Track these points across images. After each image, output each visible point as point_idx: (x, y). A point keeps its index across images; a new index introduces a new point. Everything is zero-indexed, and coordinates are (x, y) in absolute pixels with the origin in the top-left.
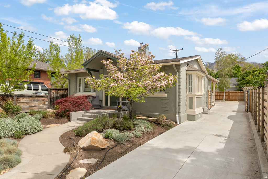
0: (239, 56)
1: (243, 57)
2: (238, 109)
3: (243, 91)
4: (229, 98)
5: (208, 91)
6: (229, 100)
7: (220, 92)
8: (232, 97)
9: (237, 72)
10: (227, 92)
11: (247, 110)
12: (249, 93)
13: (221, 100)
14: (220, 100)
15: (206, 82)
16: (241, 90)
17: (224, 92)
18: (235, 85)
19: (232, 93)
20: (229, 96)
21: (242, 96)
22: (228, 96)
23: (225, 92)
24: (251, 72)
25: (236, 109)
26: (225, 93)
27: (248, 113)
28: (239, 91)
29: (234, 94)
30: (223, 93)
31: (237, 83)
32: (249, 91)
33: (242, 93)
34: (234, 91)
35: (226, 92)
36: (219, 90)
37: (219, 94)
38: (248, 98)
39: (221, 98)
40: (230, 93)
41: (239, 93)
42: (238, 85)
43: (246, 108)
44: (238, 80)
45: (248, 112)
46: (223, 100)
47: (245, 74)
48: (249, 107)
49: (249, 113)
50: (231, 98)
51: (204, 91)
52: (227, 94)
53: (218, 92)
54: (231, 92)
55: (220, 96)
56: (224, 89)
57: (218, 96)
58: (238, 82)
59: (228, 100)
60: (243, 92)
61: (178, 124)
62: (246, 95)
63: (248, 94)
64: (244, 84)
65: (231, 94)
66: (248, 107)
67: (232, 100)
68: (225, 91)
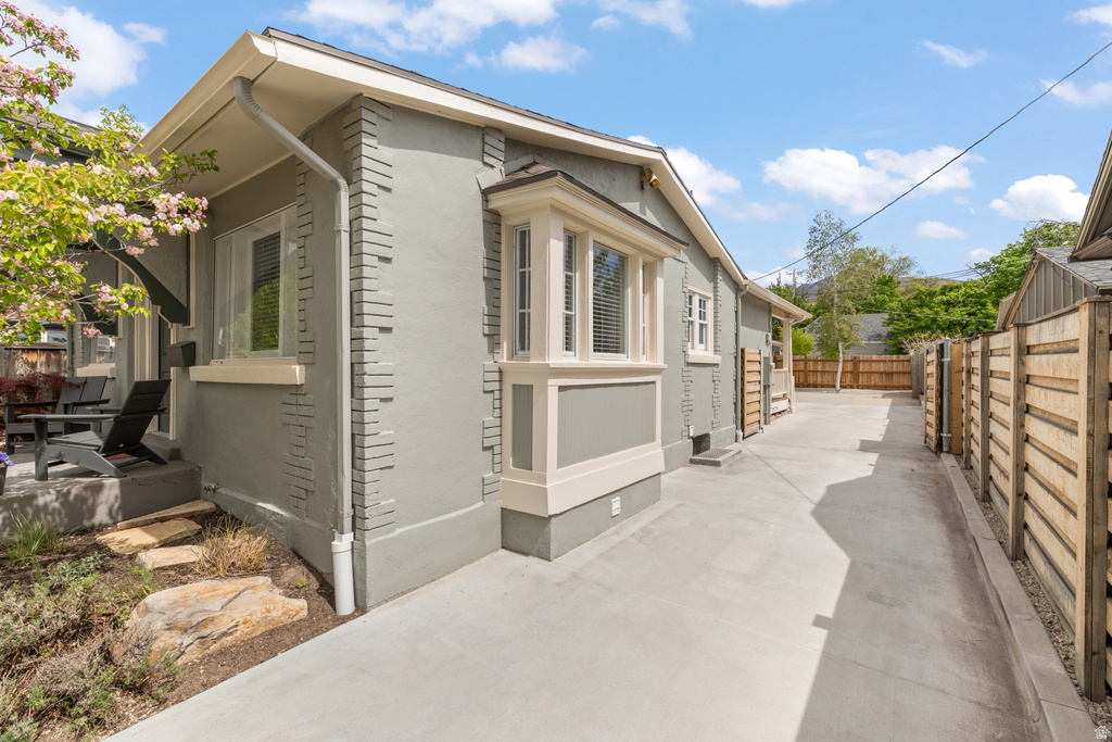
0: (893, 250)
1: (905, 256)
2: (889, 430)
3: (907, 357)
4: (856, 379)
5: (743, 350)
6: (858, 387)
7: (823, 361)
8: (865, 375)
9: (887, 299)
10: (848, 361)
11: (933, 444)
12: (946, 360)
13: (829, 386)
14: (823, 386)
15: (734, 309)
16: (900, 351)
17: (838, 361)
18: (878, 336)
19: (867, 364)
20: (855, 374)
21: (904, 373)
22: (851, 372)
23: (841, 360)
24: (935, 293)
25: (876, 434)
26: (841, 364)
27: (940, 464)
28: (894, 357)
29: (875, 367)
30: (833, 364)
31: (885, 330)
32: (947, 351)
33: (902, 361)
34: (874, 357)
35: (844, 361)
36: (820, 353)
37: (820, 368)
38: (941, 382)
39: (827, 379)
40: (859, 361)
41: (892, 361)
42: (891, 335)
43: (932, 432)
44: (891, 321)
45: (939, 457)
46: (834, 386)
47: (915, 298)
48: (945, 428)
49: (948, 461)
50: (862, 380)
51: (715, 351)
52: (850, 367)
53: (818, 361)
54: (864, 361)
55: (823, 372)
56: (838, 349)
57: (817, 372)
58: (889, 325)
59: (852, 387)
60: (908, 361)
61: (345, 619)
62: (932, 369)
63: (940, 365)
64: (911, 331)
65: (862, 367)
66: (940, 430)
67: (868, 387)
68: (841, 355)
